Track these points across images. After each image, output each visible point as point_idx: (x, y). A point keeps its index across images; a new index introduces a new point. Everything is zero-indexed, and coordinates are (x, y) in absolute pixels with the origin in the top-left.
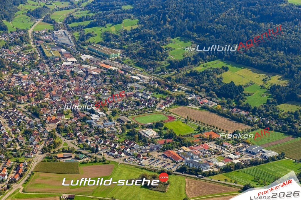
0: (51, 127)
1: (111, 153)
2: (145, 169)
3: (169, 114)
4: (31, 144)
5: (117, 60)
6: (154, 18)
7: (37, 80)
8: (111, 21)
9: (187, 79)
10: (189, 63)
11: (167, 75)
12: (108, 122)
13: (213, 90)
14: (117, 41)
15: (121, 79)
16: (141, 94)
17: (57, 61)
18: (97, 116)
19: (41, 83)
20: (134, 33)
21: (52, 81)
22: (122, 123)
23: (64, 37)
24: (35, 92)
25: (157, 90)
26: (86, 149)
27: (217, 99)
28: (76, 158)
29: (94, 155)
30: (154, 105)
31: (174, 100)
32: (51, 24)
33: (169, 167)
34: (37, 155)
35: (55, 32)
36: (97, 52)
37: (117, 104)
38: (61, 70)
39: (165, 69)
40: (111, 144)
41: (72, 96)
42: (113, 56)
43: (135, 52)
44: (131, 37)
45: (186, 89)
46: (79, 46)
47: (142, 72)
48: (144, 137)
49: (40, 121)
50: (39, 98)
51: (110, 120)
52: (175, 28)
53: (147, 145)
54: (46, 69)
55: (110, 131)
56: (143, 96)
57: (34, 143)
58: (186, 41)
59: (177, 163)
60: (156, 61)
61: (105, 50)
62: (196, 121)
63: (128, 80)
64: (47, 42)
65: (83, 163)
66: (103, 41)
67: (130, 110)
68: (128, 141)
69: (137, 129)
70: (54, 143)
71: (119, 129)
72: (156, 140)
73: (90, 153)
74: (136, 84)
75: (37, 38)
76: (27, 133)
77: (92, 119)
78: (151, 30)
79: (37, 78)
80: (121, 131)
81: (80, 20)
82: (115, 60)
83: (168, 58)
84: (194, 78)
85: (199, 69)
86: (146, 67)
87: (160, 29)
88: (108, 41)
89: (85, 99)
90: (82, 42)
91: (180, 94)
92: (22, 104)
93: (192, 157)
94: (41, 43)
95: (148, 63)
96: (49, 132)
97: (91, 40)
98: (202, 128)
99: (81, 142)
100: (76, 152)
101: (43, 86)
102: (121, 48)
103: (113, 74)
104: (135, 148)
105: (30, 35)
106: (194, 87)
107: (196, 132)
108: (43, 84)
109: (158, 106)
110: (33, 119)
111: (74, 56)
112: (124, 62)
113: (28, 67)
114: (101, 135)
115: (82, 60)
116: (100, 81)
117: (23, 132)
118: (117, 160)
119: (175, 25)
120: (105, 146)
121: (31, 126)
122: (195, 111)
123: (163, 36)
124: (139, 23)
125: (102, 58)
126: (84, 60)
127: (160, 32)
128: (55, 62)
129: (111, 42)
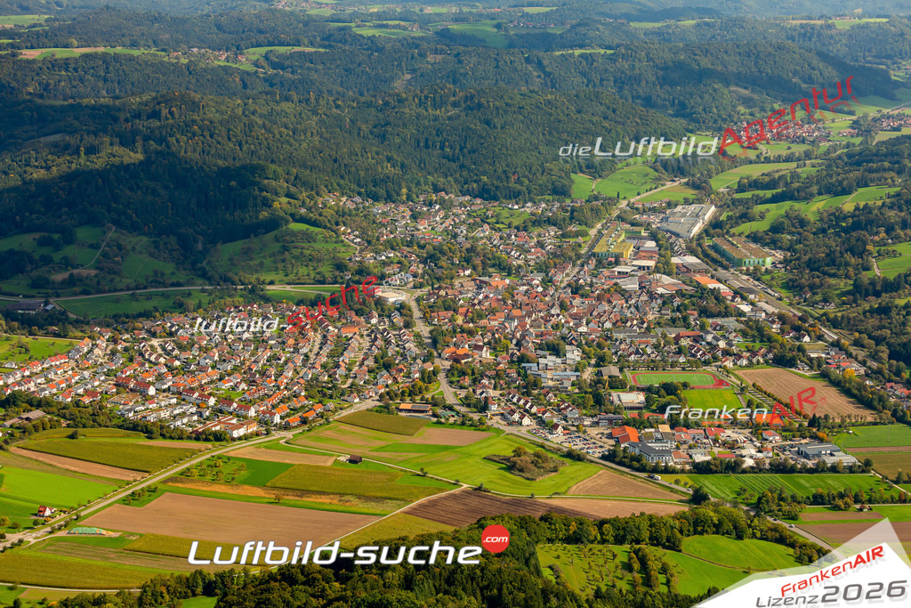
2: (542, 446)
4: (377, 383)
19: (518, 297)
28: (434, 415)
73: (470, 412)
76: (384, 367)
77: (537, 362)
100: (444, 406)
108: (521, 299)
117: (379, 365)
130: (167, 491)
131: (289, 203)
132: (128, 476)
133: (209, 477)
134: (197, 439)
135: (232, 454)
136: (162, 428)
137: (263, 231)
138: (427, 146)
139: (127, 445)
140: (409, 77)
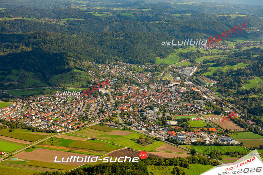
0: (119, 112)
2: (148, 136)
7: (139, 91)
18: (152, 111)
26: (126, 124)
28: (116, 126)
34: (97, 122)
40: (143, 123)
51: (157, 114)
53: (164, 127)
55: (151, 118)
65: (117, 129)
77: (146, 112)
80: (158, 120)
94: (168, 72)
100: (119, 124)
108: (141, 93)
114: (142, 120)
117: (100, 111)
118: (138, 131)
120: (139, 124)
121: (107, 109)
130: (38, 147)
131: (74, 64)
132: (26, 143)
133: (50, 144)
134: (47, 132)
135: (57, 137)
136: (37, 129)
137: (66, 72)
138: (114, 48)
139: (26, 134)
140: (108, 28)
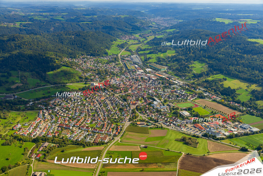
0: (133, 107)
1: (165, 123)
2: (184, 134)
3: (195, 103)
4: (123, 116)
5: (165, 72)
6: (184, 50)
7: (124, 81)
8: (160, 51)
9: (203, 84)
10: (204, 75)
11: (192, 81)
12: (162, 106)
13: (218, 91)
14: (164, 62)
15: (168, 83)
16: (179, 91)
17: (134, 71)
18: (156, 102)
19: (126, 83)
20: (173, 58)
21: (132, 82)
22: (170, 107)
23: (136, 59)
24: (123, 88)
25: (187, 89)
26: (152, 120)
27: (221, 96)
28: (147, 125)
29: (157, 124)
30: (186, 97)
31: (197, 96)
32: (129, 52)
33: (197, 133)
34: (126, 122)
35: (131, 56)
36: (154, 67)
37: (166, 96)
38: (136, 76)
39: (191, 78)
40: (165, 118)
41: (143, 91)
42: (163, 70)
43: (174, 68)
44: (171, 60)
45: (203, 89)
46: (144, 64)
47: (178, 79)
48: (183, 115)
49: (127, 104)
50: (126, 91)
51: (164, 105)
52: (195, 56)
53: (184, 120)
54: (129, 75)
55: (163, 111)
56: (180, 92)
57: (125, 115)
58: (202, 63)
59: (202, 131)
60: (186, 74)
61: (158, 66)
62: (210, 108)
63: (171, 83)
64: (128, 61)
65: (151, 128)
66: (157, 61)
67: (174, 100)
68: (174, 117)
69: (178, 111)
70: (135, 116)
71: (168, 110)
72: (189, 117)
73: (154, 123)
74: (175, 85)
75: (123, 59)
76: (121, 110)
77: (154, 104)
78: (182, 56)
79: (124, 80)
80: (170, 111)
81: (144, 50)
82: (164, 72)
83: (192, 72)
84: (208, 84)
85: (210, 79)
86: (180, 76)
87: (187, 56)
88: (160, 62)
89: (149, 93)
90: (146, 62)
91: (200, 92)
92: (118, 94)
93: (210, 129)
94: (125, 62)
95: (181, 74)
96: (132, 110)
97: (150, 61)
98: (214, 112)
99: (149, 116)
100: (146, 121)
101: (127, 84)
102: (167, 66)
103: (163, 80)
104: (178, 121)
105: (119, 57)
106: (208, 88)
107: (211, 114)
108: (127, 83)
109: (188, 98)
110: (124, 102)
111: (142, 69)
112: (169, 73)
113: (119, 74)
114: (159, 113)
115: (147, 71)
116: (156, 83)
117: (119, 109)
118: (169, 127)
119: (195, 54)
120: (162, 119)
121: (123, 106)
122: (209, 102)
123: (189, 60)
124: (176, 53)
125: (156, 70)
126: (148, 71)
127: (187, 57)
128: (133, 72)
129: (161, 62)
134: (97, 145)
135: (111, 150)
